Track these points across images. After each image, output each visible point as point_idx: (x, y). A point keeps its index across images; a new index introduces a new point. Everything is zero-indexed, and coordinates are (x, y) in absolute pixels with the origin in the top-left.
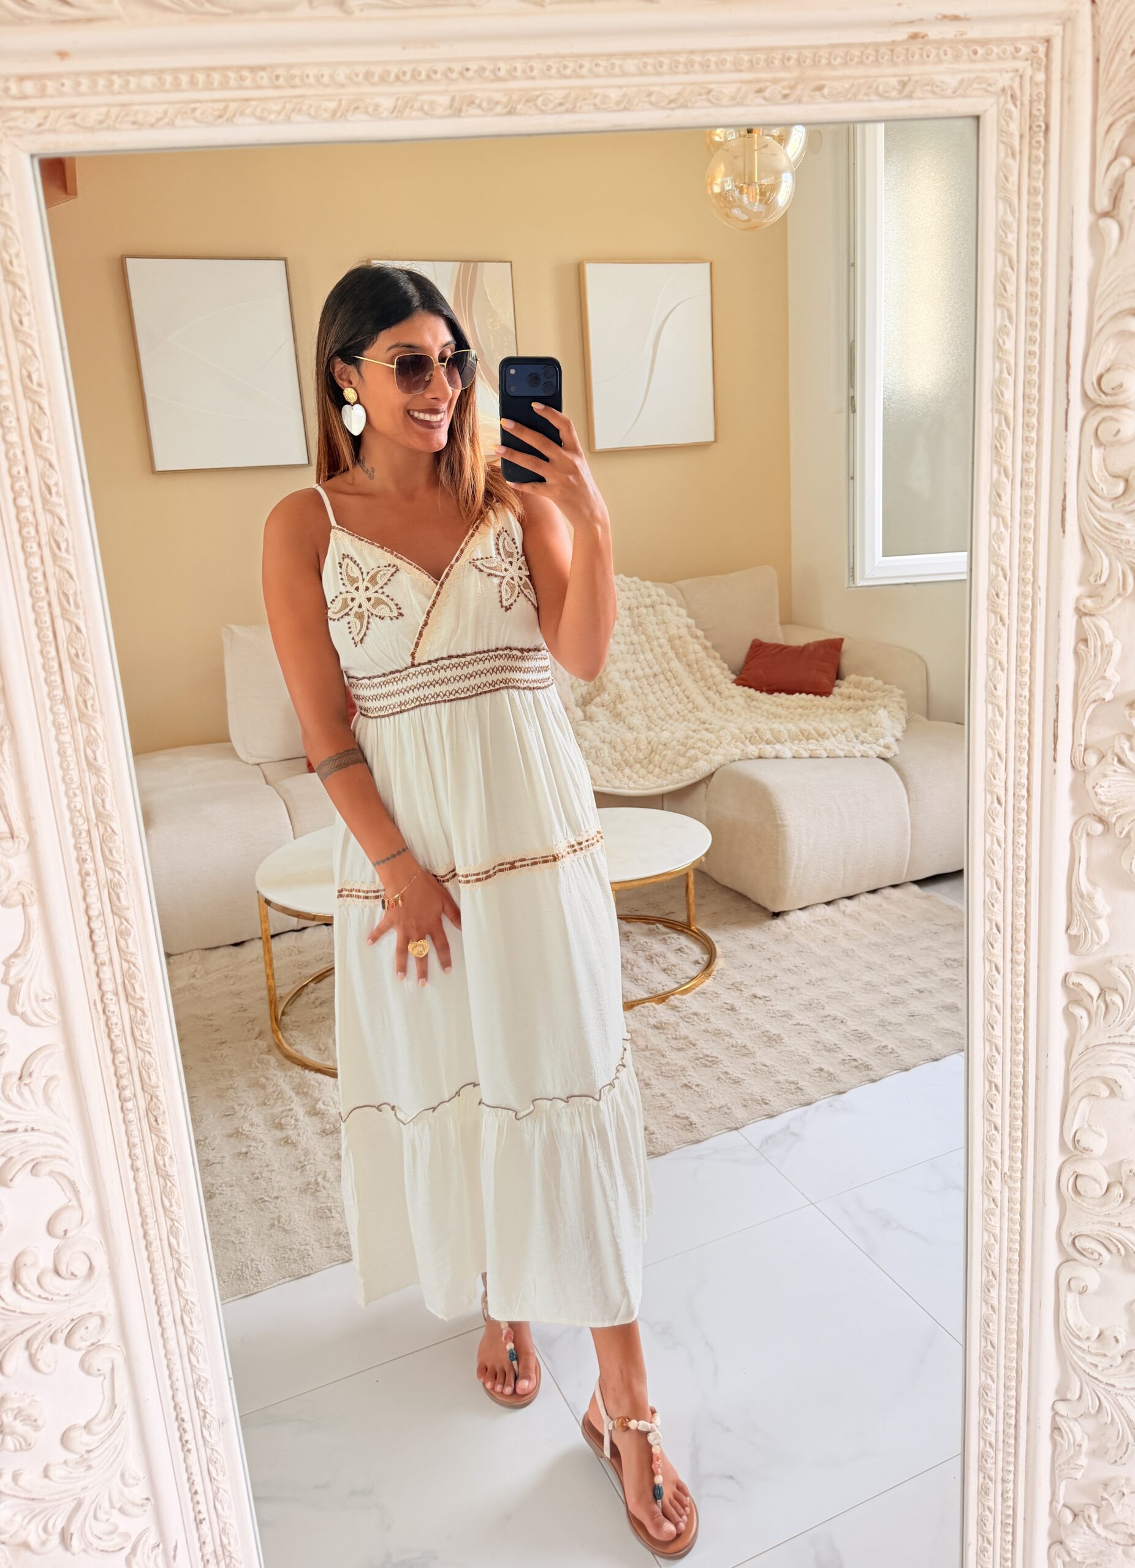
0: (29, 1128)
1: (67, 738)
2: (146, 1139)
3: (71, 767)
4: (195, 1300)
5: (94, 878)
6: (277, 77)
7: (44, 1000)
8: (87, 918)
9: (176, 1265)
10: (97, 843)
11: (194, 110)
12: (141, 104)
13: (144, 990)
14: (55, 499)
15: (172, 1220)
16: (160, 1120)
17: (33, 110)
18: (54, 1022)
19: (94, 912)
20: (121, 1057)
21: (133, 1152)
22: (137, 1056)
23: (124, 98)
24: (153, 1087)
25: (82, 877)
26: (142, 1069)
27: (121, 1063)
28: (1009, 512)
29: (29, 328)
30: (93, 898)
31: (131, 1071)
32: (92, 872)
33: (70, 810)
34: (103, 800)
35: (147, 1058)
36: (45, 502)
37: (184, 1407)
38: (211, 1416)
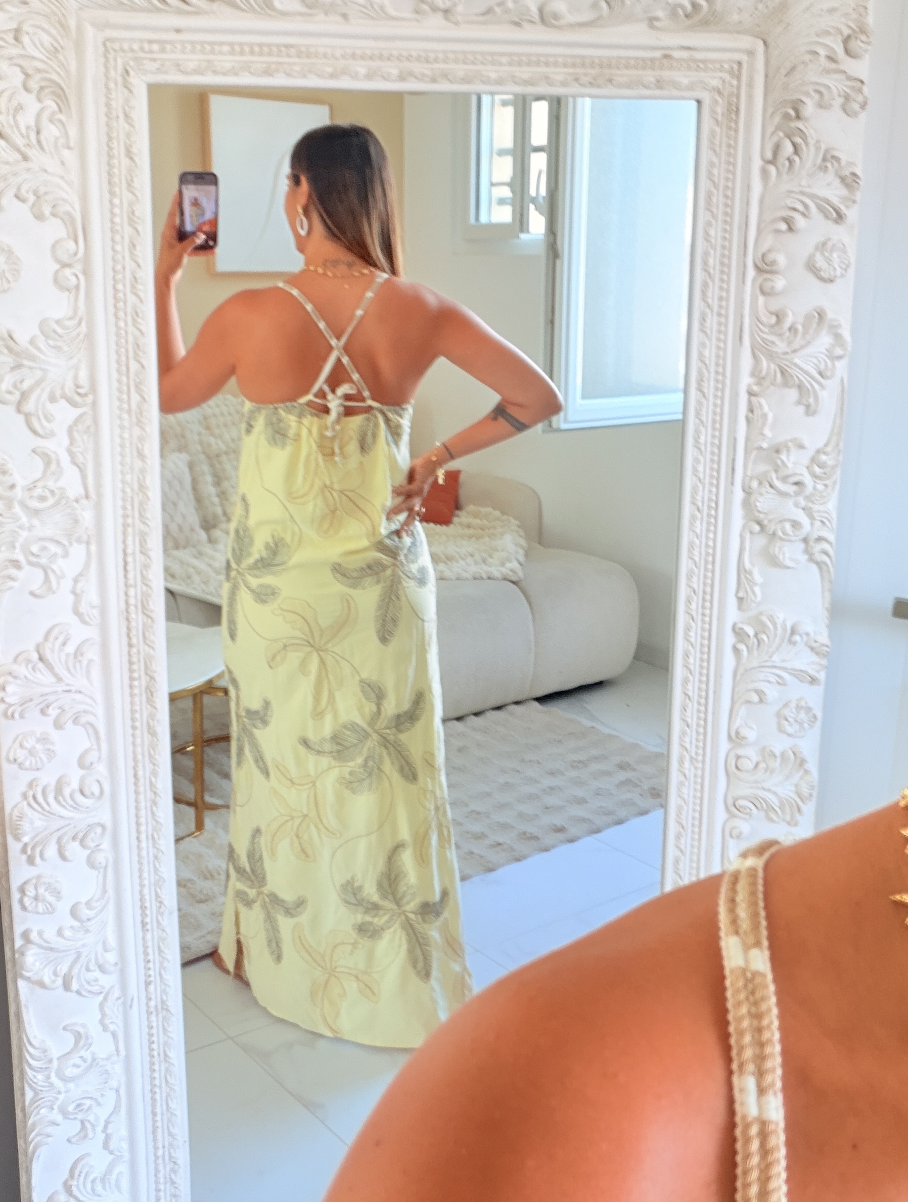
0: (77, 691)
3: (127, 456)
4: (162, 823)
5: (132, 528)
6: (301, 52)
7: (93, 607)
8: (124, 555)
10: (137, 506)
11: (250, 67)
12: (219, 61)
17: (155, 60)
18: (97, 622)
19: (129, 551)
21: (134, 716)
22: (144, 650)
23: (210, 57)
25: (124, 528)
26: (146, 658)
27: (134, 654)
30: (129, 541)
31: (139, 660)
32: (131, 524)
33: (123, 482)
34: (144, 477)
35: (151, 652)
36: (133, 287)
37: (147, 897)
38: (165, 906)
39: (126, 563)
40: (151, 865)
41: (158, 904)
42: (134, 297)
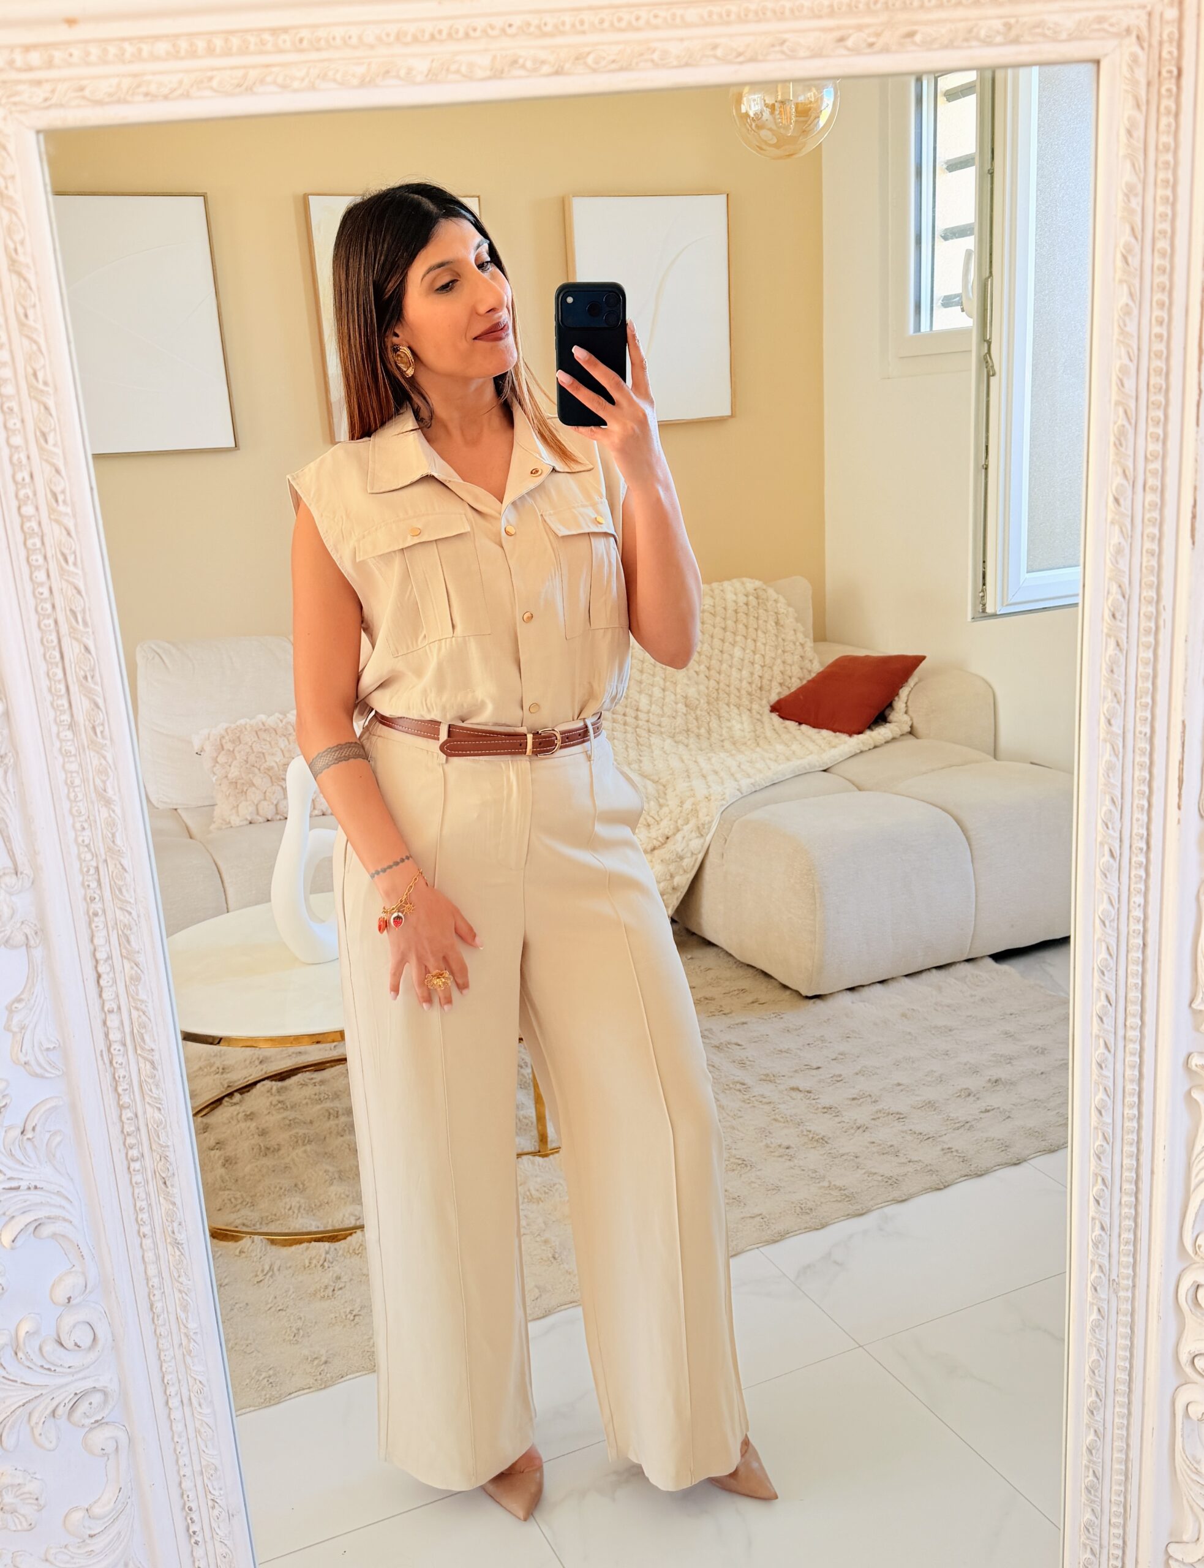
0: (32, 1187)
1: (74, 767)
2: (154, 1204)
3: (77, 799)
4: (204, 1382)
5: (102, 919)
6: (301, 40)
7: (48, 1049)
8: (94, 963)
9: (185, 1342)
10: (105, 881)
11: (211, 79)
12: (154, 74)
13: (154, 1041)
14: (62, 508)
15: (180, 1291)
16: (167, 1183)
17: (39, 83)
18: (58, 1073)
19: (99, 955)
20: (127, 1114)
21: (140, 1217)
22: (145, 1113)
23: (136, 68)
24: (162, 1146)
25: (89, 917)
26: (150, 1126)
27: (128, 1119)
28: (1129, 520)
29: (35, 321)
30: (99, 940)
31: (138, 1129)
32: (100, 912)
33: (78, 845)
34: (113, 835)
35: (157, 1115)
36: (51, 511)
37: (192, 1495)
38: (220, 1506)
39: (99, 976)
40: (193, 1444)
41: (210, 1503)
42: (56, 527)
